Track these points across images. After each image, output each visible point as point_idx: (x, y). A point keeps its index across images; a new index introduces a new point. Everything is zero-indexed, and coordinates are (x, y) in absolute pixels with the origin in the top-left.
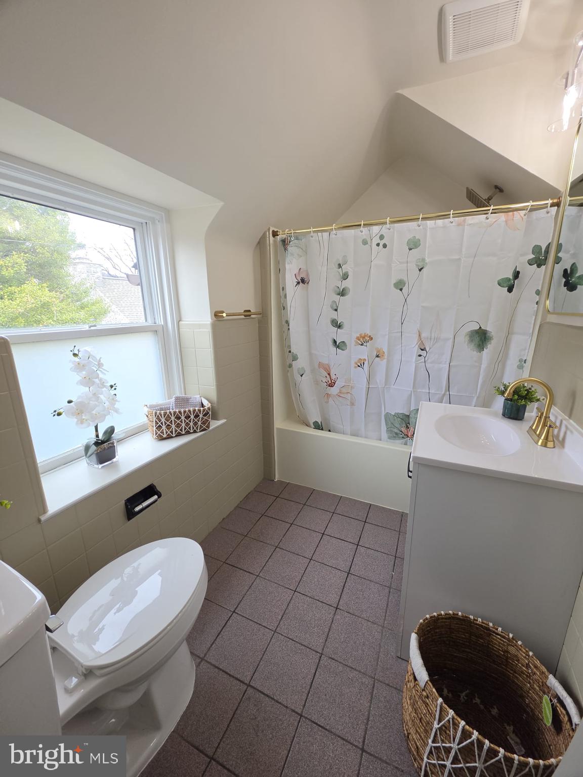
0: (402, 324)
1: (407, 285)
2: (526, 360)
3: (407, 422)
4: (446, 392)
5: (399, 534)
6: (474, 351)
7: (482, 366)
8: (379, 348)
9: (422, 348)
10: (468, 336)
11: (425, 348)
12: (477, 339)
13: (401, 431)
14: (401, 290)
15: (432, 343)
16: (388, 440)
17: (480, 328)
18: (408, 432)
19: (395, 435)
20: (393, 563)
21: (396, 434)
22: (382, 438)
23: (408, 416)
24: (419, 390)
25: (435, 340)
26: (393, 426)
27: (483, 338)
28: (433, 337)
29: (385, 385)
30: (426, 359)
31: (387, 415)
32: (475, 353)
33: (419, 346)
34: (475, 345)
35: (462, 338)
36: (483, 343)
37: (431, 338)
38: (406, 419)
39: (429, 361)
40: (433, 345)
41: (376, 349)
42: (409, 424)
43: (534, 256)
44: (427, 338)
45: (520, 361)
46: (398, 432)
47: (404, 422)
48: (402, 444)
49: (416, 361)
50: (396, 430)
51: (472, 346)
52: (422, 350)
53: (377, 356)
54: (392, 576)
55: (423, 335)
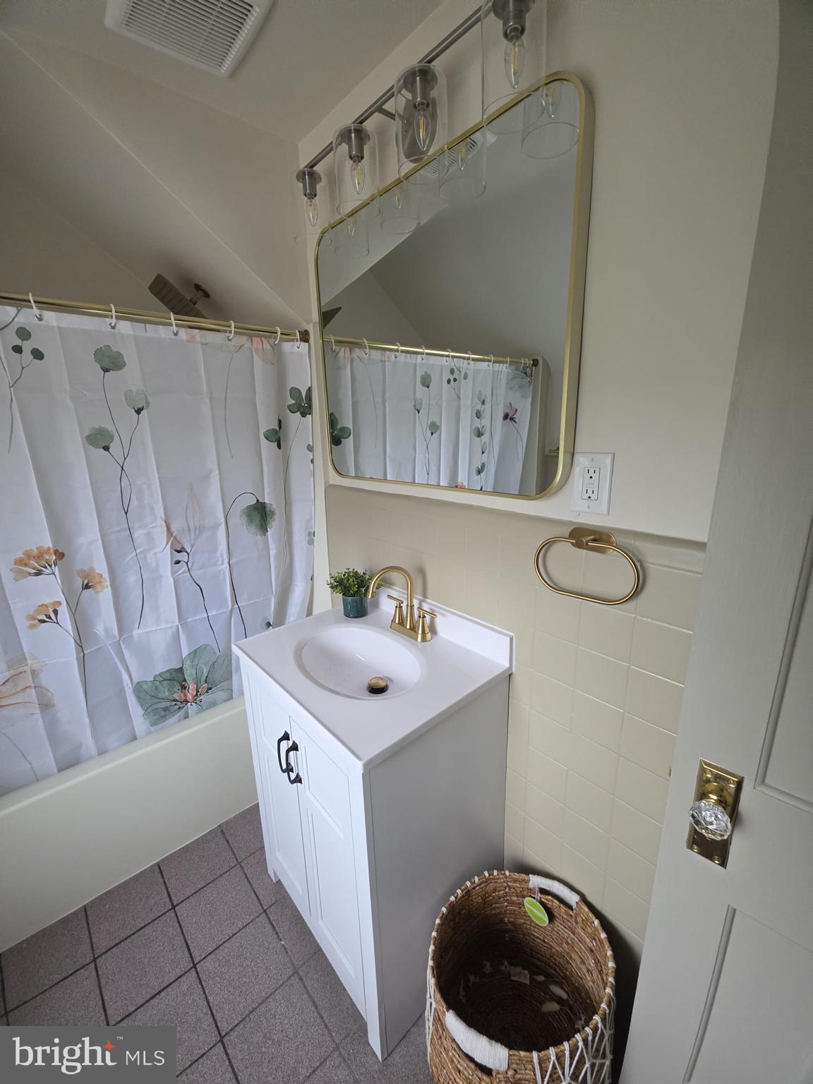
0: (126, 513)
1: (116, 438)
2: (314, 533)
3: (181, 679)
4: (233, 606)
5: (242, 868)
6: (257, 535)
7: (271, 552)
8: (86, 570)
9: (179, 549)
10: (244, 515)
11: (183, 548)
12: (257, 518)
13: (174, 700)
14: (106, 448)
15: (193, 536)
16: (152, 729)
17: (258, 500)
18: (185, 695)
19: (163, 713)
20: (270, 926)
21: (166, 709)
22: (137, 733)
23: (181, 670)
24: (189, 620)
25: (198, 531)
26: (156, 700)
27: (264, 514)
28: (192, 526)
29: (120, 636)
30: (189, 567)
31: (138, 689)
32: (259, 537)
33: (171, 547)
34: (256, 526)
35: (238, 520)
36: (265, 521)
37: (189, 530)
38: (179, 675)
39: (196, 566)
40: (196, 539)
41: (78, 574)
42: (185, 680)
43: (294, 402)
44: (183, 530)
45: (309, 534)
46: (168, 704)
47: (175, 683)
48: (179, 721)
49: (173, 574)
50: (163, 704)
51: (253, 528)
52: (179, 552)
53: (87, 587)
54: (285, 949)
55: (174, 528)
